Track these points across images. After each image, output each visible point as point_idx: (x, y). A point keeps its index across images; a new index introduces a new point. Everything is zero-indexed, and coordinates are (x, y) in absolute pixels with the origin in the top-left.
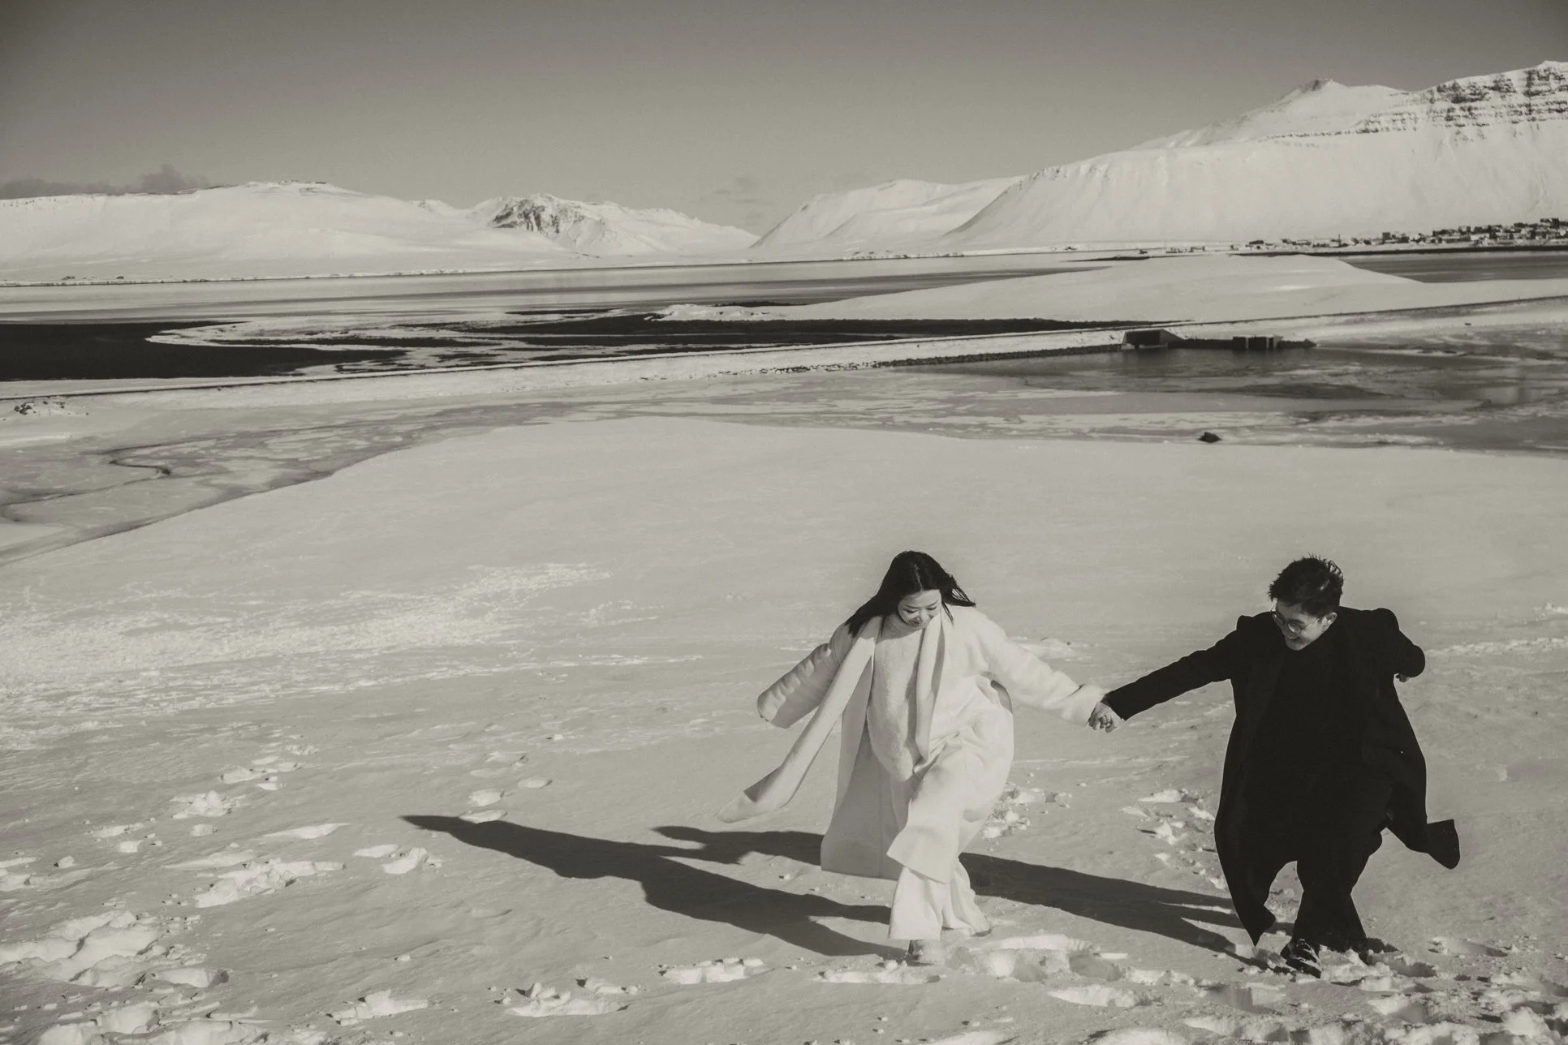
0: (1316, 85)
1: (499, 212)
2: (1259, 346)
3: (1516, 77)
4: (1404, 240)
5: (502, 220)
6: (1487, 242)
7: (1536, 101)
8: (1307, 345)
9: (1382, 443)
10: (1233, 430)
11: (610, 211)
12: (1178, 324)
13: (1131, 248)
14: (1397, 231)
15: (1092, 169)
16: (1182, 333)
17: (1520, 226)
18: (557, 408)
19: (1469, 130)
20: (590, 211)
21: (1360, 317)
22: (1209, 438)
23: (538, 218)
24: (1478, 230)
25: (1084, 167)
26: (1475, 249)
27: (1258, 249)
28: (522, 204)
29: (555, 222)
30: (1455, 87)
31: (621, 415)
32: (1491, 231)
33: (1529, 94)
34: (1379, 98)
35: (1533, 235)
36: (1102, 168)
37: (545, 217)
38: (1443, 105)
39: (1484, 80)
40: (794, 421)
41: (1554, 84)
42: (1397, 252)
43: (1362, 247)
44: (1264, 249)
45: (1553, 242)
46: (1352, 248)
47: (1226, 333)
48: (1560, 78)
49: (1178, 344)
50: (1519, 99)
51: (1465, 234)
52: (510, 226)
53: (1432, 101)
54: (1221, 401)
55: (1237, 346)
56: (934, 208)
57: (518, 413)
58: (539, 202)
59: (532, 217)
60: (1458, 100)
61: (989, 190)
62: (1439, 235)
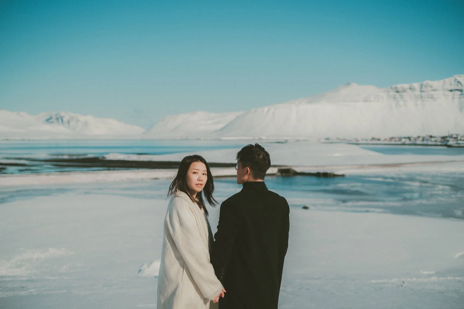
0: (348, 84)
1: (48, 117)
2: (326, 175)
3: (416, 85)
4: (379, 140)
5: (49, 120)
6: (408, 142)
7: (424, 94)
8: (343, 176)
9: (367, 211)
10: (315, 205)
11: (89, 118)
12: (297, 166)
13: (282, 139)
14: (377, 137)
15: (269, 110)
16: (298, 170)
17: (419, 137)
18: (62, 190)
19: (401, 103)
20: (82, 118)
21: (362, 166)
22: (305, 208)
23: (62, 120)
24: (405, 138)
25: (266, 109)
26: (404, 144)
27: (328, 141)
28: (56, 115)
29: (68, 122)
30: (396, 88)
31: (87, 193)
32: (409, 138)
33: (421, 91)
34: (370, 89)
35: (423, 140)
36: (272, 110)
37: (65, 120)
38: (392, 93)
39: (406, 86)
40: (152, 197)
41: (429, 89)
42: (377, 144)
43: (365, 142)
44: (329, 141)
45: (430, 143)
46: (361, 142)
47: (314, 170)
48: (431, 87)
49: (296, 174)
50: (418, 93)
51: (400, 139)
52: (52, 122)
53: (389, 92)
54: (311, 195)
55: (318, 175)
56: (210, 122)
57: (46, 192)
58: (63, 114)
59: (60, 119)
60: (397, 92)
61: (231, 117)
62: (391, 139)
